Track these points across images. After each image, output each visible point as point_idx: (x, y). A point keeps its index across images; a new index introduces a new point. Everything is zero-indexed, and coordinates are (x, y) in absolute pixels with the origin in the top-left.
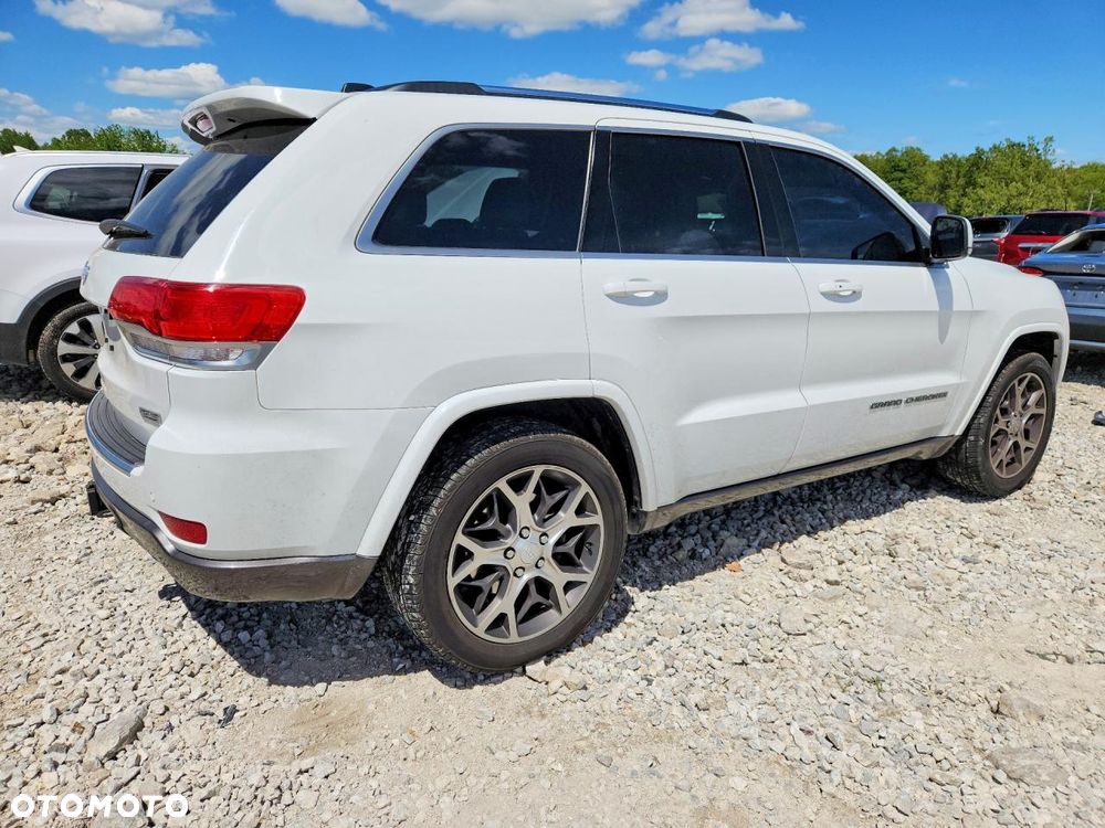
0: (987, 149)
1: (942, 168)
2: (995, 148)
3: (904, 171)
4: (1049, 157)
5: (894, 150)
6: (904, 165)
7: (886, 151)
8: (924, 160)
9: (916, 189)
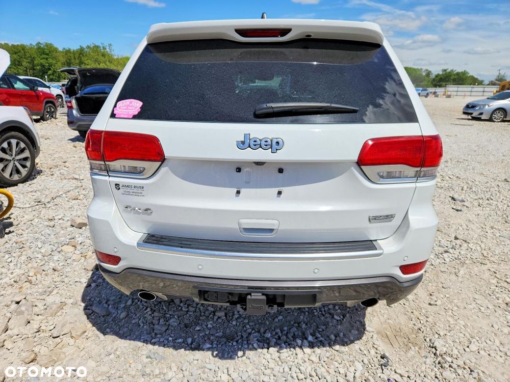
0: (85, 47)
1: (66, 54)
2: (88, 47)
3: (48, 54)
4: (113, 53)
5: (39, 43)
6: (47, 52)
7: (36, 43)
8: (56, 50)
9: (56, 64)
